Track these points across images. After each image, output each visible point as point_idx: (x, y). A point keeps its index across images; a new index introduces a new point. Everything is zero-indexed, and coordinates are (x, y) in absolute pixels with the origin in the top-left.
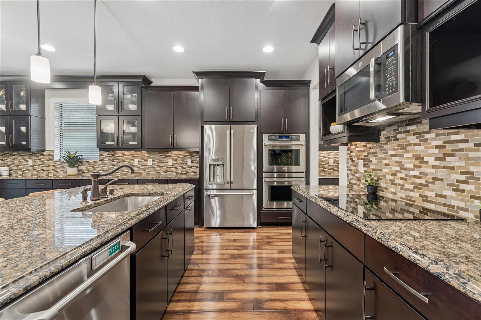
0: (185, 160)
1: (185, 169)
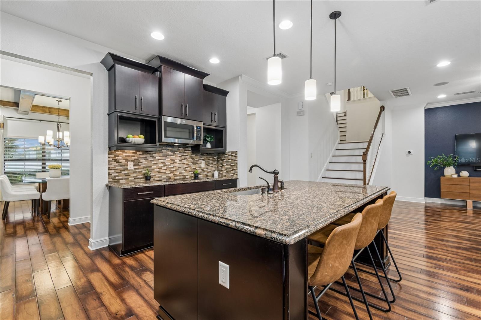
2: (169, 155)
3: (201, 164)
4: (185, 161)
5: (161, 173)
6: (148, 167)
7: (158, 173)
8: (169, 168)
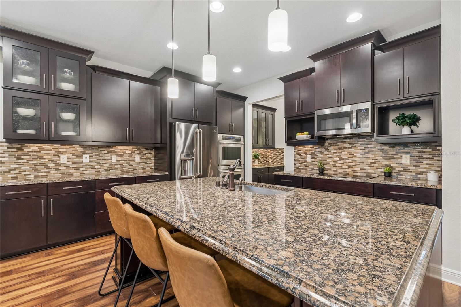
0: (132, 156)
1: (133, 165)
2: (346, 148)
3: (402, 159)
4: (370, 155)
5: (337, 166)
6: (324, 160)
7: (334, 166)
8: (347, 162)
